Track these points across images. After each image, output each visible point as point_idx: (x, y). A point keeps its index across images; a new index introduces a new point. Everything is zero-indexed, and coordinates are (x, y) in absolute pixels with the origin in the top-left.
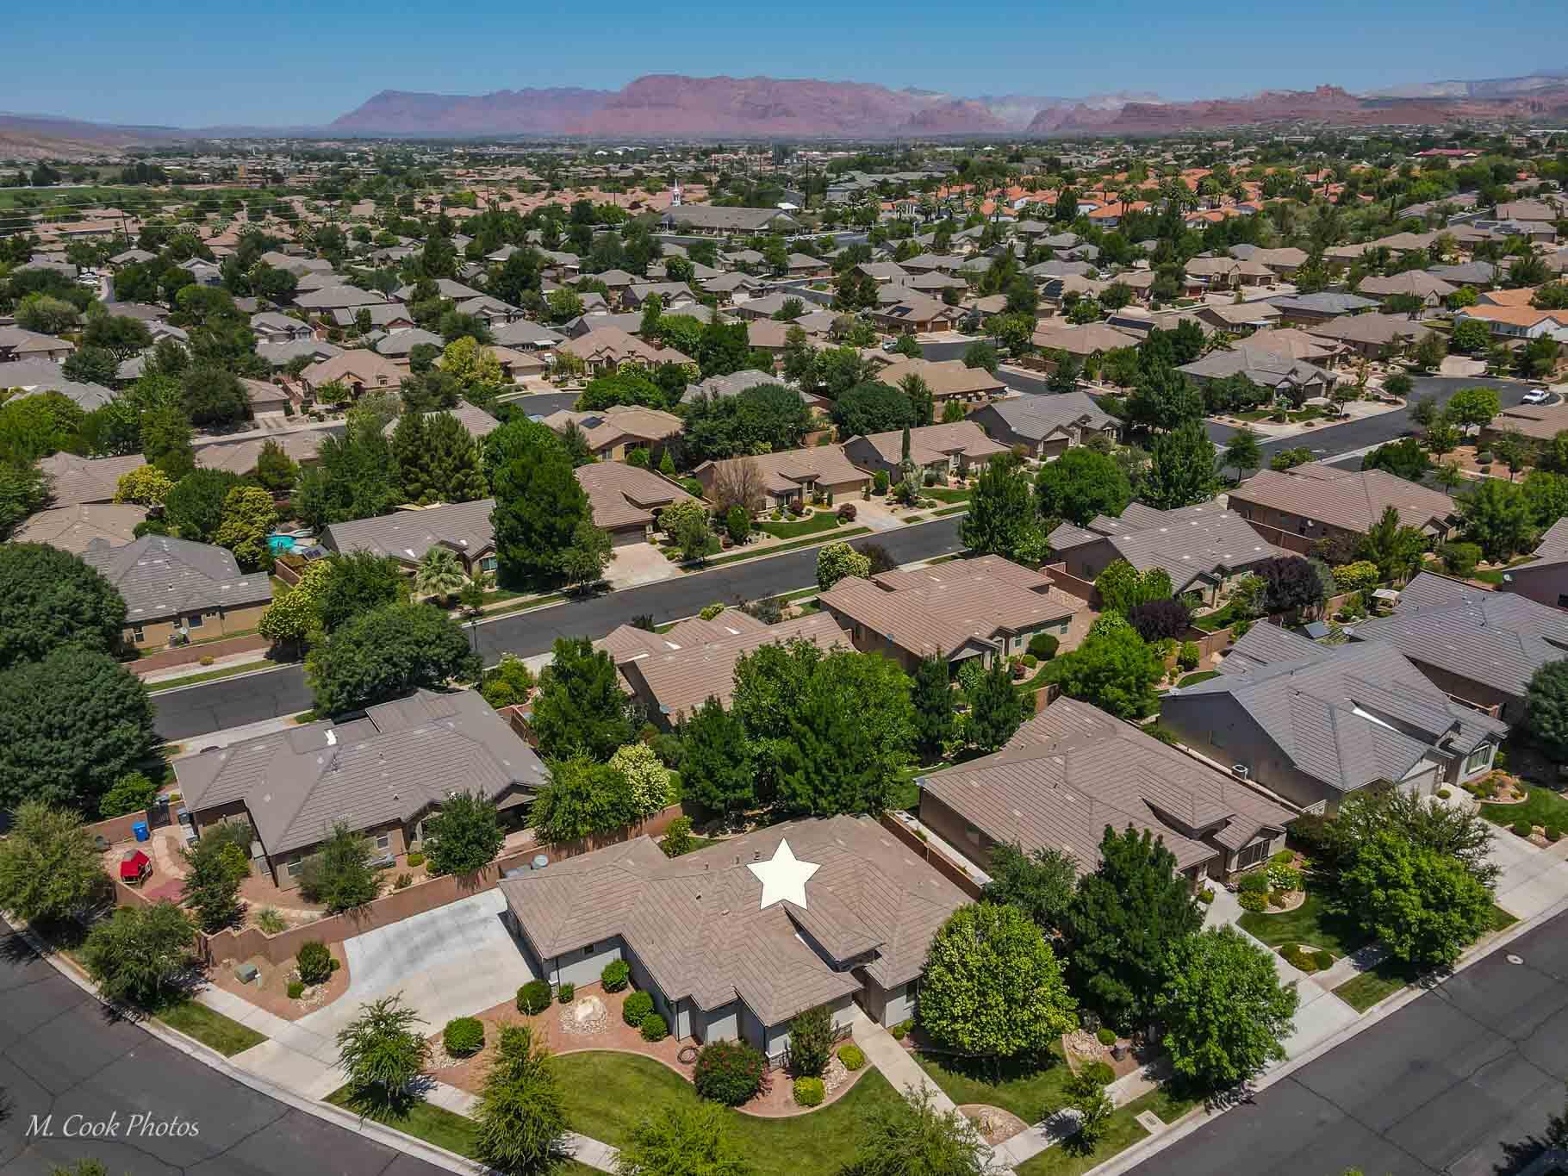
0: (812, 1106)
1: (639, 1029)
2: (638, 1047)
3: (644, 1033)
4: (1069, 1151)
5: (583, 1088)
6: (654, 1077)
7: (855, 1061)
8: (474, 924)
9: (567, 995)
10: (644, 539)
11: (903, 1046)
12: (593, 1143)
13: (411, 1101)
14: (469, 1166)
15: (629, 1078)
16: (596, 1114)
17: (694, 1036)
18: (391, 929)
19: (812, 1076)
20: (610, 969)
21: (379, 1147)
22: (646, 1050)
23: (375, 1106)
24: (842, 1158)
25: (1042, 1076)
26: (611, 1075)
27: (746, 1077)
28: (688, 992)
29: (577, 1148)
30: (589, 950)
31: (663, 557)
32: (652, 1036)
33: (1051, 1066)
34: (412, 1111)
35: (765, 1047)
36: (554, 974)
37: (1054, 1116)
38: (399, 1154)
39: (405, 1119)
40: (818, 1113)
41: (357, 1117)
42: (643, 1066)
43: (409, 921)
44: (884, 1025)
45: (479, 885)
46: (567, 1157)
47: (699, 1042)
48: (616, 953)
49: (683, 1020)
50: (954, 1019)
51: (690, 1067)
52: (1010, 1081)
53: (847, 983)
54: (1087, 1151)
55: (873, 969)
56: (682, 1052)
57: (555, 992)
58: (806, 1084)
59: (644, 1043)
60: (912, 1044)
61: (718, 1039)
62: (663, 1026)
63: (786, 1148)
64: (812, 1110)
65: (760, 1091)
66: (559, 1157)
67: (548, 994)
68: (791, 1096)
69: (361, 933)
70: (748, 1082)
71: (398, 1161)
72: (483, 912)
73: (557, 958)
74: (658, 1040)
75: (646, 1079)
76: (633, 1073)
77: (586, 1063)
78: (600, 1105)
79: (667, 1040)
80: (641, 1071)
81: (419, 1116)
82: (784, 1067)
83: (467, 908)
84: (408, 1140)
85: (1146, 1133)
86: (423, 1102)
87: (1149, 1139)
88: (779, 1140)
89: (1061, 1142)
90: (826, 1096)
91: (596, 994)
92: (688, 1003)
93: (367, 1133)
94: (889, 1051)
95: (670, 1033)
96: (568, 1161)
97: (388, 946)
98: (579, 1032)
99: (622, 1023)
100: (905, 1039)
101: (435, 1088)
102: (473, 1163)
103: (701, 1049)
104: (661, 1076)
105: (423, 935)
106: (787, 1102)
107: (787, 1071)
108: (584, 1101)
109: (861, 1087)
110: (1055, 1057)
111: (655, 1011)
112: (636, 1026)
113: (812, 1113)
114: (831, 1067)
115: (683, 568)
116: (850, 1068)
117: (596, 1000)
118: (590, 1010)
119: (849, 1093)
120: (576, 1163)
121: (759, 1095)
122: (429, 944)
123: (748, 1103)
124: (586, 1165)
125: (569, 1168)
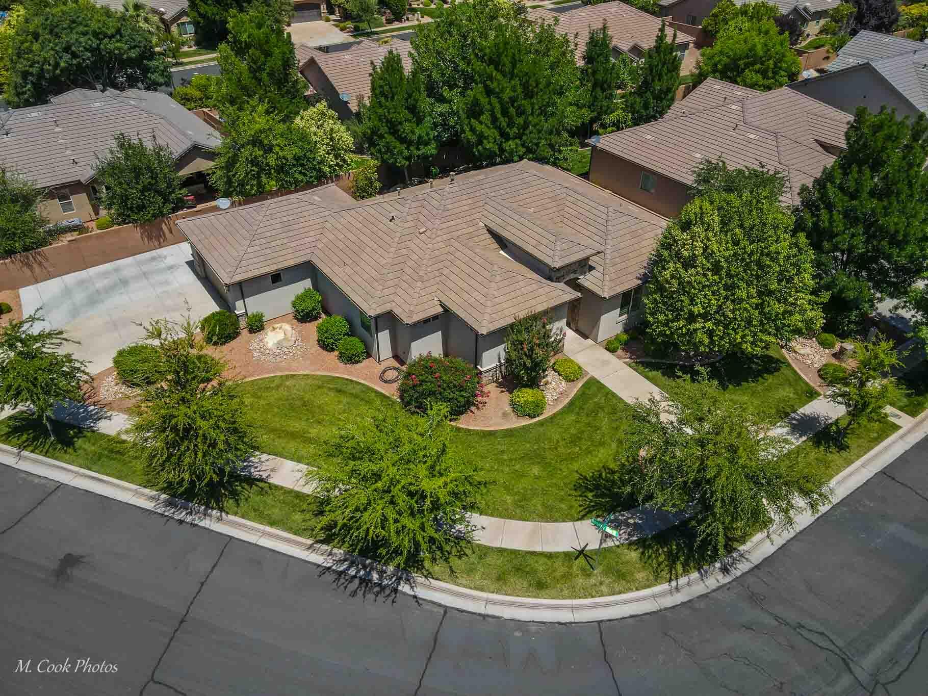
0: (534, 417)
1: (336, 353)
2: (335, 369)
3: (340, 357)
4: (822, 448)
5: (276, 410)
6: (356, 396)
7: (572, 374)
8: (160, 271)
9: (257, 326)
10: (319, 17)
11: (619, 358)
12: (289, 465)
13: (80, 431)
14: (143, 495)
15: (327, 399)
16: (293, 436)
17: (396, 357)
18: (70, 278)
19: (531, 387)
20: (300, 299)
21: (36, 480)
22: (343, 371)
23: (35, 439)
24: (575, 466)
25: (770, 379)
26: (307, 397)
27: (461, 388)
28: (387, 307)
29: (272, 470)
30: (276, 278)
31: (337, 30)
32: (350, 359)
33: (777, 369)
34: (79, 442)
35: (477, 360)
36: (239, 304)
37: (793, 415)
38: (60, 486)
39: (71, 450)
40: (541, 424)
41: (15, 450)
42: (341, 387)
43: (92, 271)
44: (595, 340)
45: (165, 239)
46: (261, 480)
47: (402, 363)
48: (307, 284)
49: (384, 339)
50: (692, 318)
51: (396, 385)
52: (739, 384)
53: (562, 294)
54: (842, 447)
55: (587, 280)
56: (384, 372)
57: (243, 323)
58: (526, 395)
59: (342, 365)
60: (628, 355)
61: (425, 354)
62: (360, 347)
63: (511, 460)
64: (534, 420)
65: (474, 404)
66: (251, 481)
67: (236, 324)
68: (508, 409)
69: (37, 281)
70: (463, 393)
71: (59, 493)
72: (170, 261)
73: (240, 284)
74: (357, 362)
75: (345, 400)
76: (332, 394)
77: (278, 387)
78: (297, 425)
79: (366, 362)
80: (339, 391)
81: (87, 446)
82: (497, 381)
83: (153, 259)
84: (72, 471)
85: (896, 427)
86: (93, 431)
87: (901, 432)
88: (503, 452)
89: (809, 439)
90: (547, 406)
91: (288, 322)
92: (389, 320)
93: (24, 466)
94: (605, 363)
95: (369, 355)
96: (261, 484)
97: (67, 292)
98: (271, 358)
99: (316, 349)
100: (620, 352)
101: (109, 418)
102: (147, 491)
103: (404, 368)
104: (362, 395)
105: (106, 282)
106: (505, 415)
107: (500, 385)
108: (277, 423)
109: (582, 396)
110: (778, 361)
111: (352, 333)
112: (333, 350)
113: (536, 424)
114: (549, 379)
115: (354, 36)
116: (568, 380)
117: (287, 327)
118: (281, 336)
119: (571, 404)
120: (271, 486)
121: (473, 408)
122: (110, 289)
123: (462, 417)
124: (282, 488)
125: (262, 491)
